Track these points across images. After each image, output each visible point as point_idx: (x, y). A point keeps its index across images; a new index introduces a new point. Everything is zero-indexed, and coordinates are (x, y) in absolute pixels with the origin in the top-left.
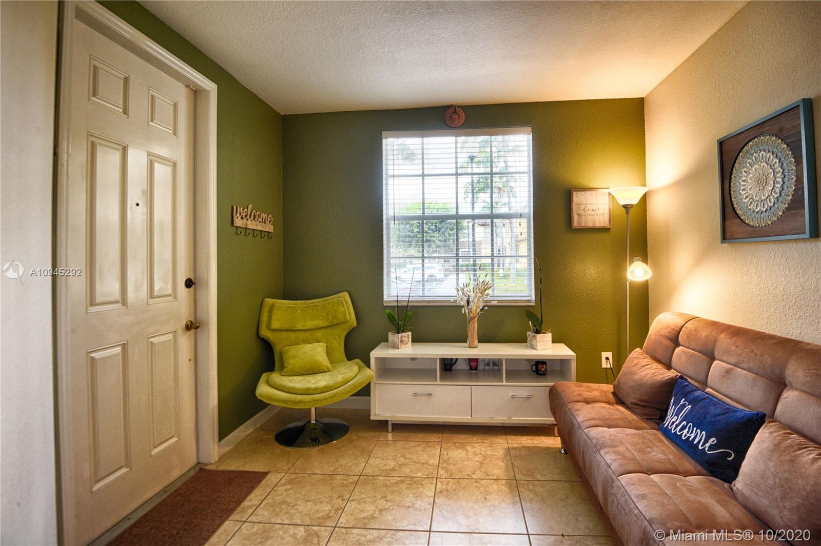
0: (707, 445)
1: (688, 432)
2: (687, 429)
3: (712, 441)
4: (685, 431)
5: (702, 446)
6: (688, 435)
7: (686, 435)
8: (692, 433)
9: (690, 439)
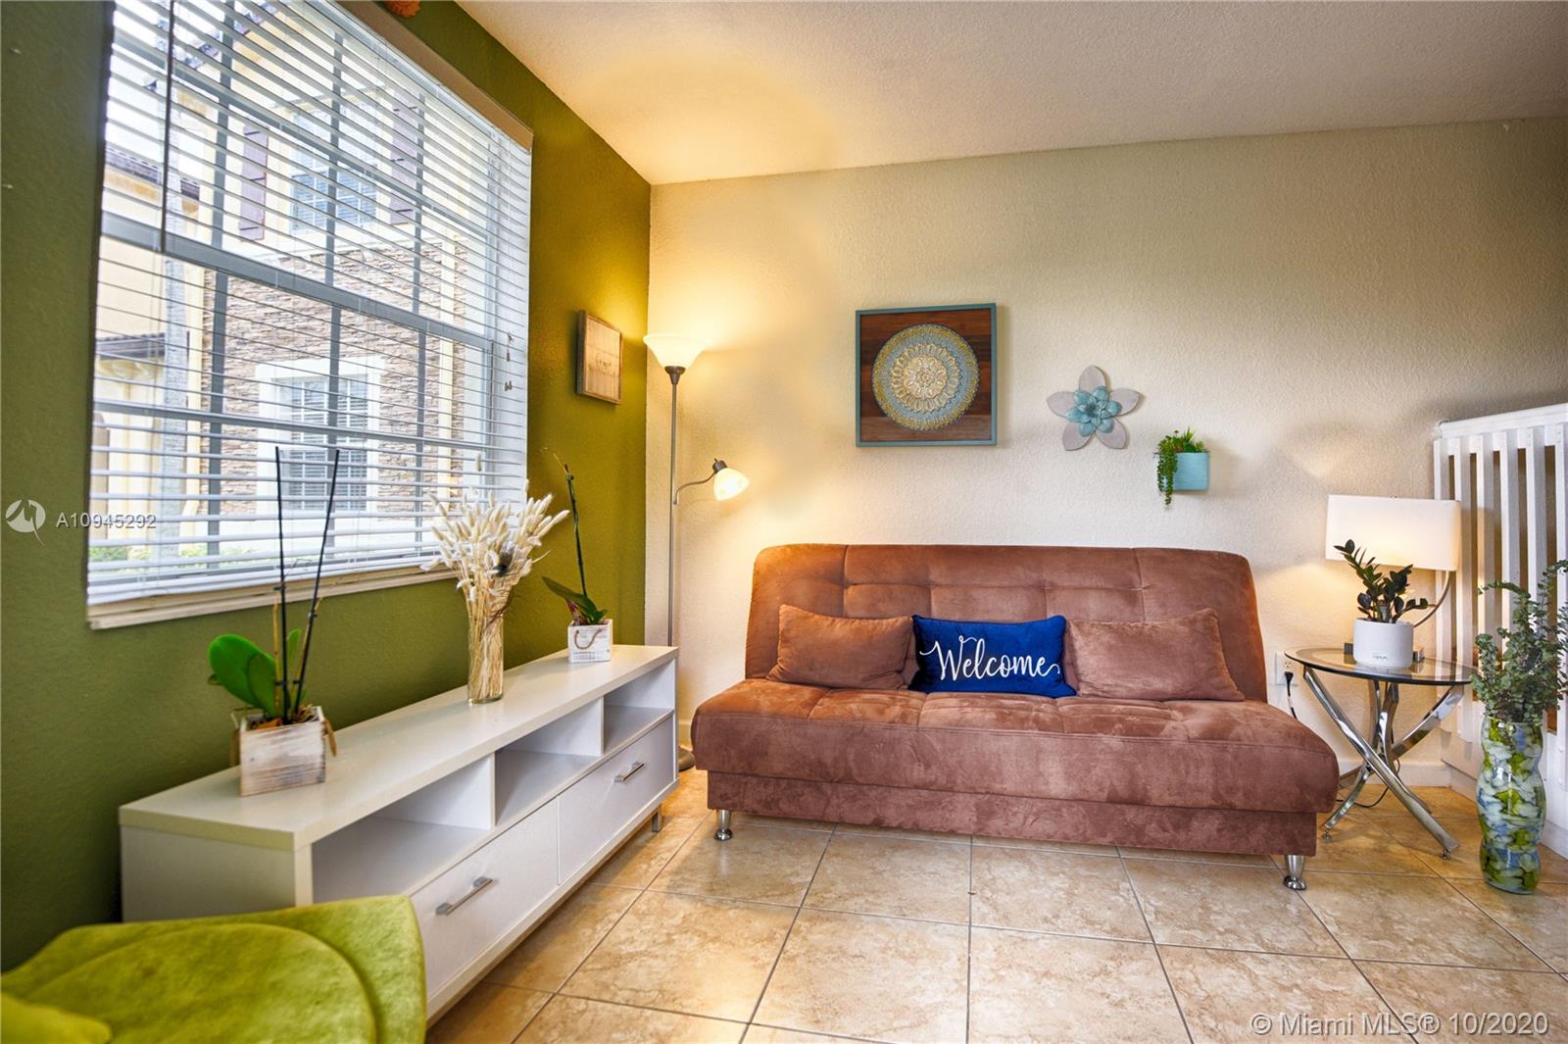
0: (1038, 669)
1: (1006, 666)
2: (1003, 664)
3: (1041, 661)
4: (1002, 667)
5: (1033, 672)
6: (1009, 670)
7: (1005, 672)
8: (1012, 665)
9: (1016, 672)
